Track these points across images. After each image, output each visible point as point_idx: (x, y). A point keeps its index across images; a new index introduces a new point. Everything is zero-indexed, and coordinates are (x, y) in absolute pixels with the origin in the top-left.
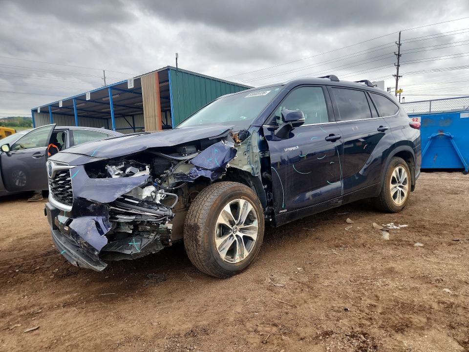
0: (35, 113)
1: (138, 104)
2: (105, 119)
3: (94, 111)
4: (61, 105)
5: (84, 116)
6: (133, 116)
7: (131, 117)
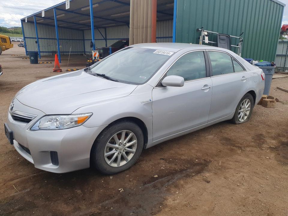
0: (24, 23)
1: (114, 16)
2: (81, 30)
3: (73, 23)
4: (43, 15)
5: (64, 28)
6: (105, 28)
7: (104, 29)
